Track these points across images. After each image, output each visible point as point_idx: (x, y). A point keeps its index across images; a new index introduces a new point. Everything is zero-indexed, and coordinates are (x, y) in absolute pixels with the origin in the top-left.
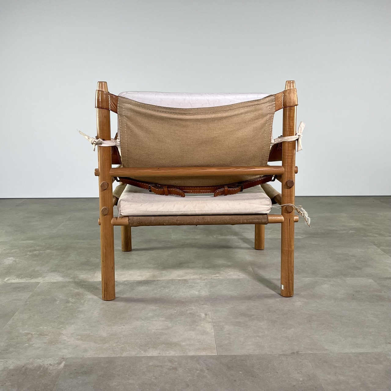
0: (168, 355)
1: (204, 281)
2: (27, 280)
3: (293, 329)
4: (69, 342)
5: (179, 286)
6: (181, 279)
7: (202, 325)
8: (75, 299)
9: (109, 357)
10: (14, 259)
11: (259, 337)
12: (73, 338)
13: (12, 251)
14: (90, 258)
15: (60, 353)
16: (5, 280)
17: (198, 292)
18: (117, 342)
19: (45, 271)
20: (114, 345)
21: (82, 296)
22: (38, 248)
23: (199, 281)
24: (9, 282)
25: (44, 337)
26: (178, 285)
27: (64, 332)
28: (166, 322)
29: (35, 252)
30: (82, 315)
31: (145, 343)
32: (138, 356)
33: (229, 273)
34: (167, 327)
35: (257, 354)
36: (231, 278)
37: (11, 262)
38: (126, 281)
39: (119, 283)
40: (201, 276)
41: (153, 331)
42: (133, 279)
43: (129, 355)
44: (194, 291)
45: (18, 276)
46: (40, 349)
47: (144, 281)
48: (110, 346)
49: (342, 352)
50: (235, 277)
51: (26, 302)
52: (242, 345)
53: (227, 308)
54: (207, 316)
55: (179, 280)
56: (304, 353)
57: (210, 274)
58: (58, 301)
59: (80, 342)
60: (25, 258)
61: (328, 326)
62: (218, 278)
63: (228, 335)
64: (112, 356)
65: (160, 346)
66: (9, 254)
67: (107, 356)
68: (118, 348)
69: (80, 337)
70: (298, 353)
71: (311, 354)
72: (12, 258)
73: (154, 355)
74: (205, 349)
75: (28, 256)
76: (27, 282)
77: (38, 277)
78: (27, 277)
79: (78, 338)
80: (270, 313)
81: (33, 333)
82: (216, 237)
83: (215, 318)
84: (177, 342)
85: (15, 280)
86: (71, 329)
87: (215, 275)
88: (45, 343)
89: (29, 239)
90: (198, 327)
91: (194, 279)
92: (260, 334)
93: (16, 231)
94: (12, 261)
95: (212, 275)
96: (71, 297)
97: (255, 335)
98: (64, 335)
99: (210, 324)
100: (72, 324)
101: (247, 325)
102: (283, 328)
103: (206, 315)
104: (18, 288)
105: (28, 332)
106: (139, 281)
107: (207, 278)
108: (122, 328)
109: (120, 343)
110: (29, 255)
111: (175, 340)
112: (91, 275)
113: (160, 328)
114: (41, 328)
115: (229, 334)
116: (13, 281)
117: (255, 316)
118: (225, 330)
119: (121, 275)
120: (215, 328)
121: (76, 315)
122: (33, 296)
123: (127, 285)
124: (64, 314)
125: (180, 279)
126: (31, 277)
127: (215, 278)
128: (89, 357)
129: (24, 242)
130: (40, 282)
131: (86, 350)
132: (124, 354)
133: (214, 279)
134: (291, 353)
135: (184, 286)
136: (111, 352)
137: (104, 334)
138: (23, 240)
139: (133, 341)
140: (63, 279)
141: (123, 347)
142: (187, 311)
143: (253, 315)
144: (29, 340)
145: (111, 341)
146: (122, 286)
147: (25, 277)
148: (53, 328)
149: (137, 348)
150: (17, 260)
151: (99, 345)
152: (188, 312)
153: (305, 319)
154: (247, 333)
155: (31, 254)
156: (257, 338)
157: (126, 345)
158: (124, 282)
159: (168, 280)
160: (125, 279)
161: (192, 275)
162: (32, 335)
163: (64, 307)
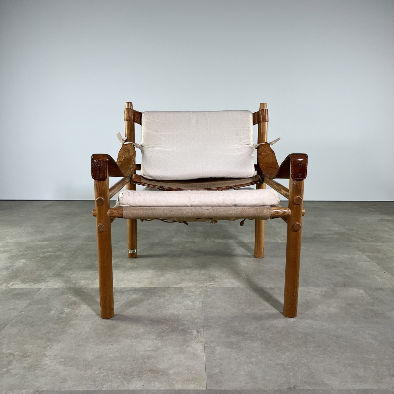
0: (152, 388)
1: (199, 290)
2: (30, 285)
3: (288, 354)
4: (50, 366)
5: (174, 295)
6: (177, 287)
7: (193, 345)
8: (70, 309)
9: (88, 390)
10: (25, 261)
11: (252, 363)
12: (56, 362)
13: (26, 252)
14: (95, 262)
15: (36, 383)
16: (9, 285)
17: (192, 302)
18: (101, 368)
19: (50, 275)
20: (97, 373)
21: (78, 306)
22: (50, 249)
23: (194, 289)
24: (13, 287)
25: (26, 359)
26: (173, 293)
27: (48, 353)
28: (156, 341)
29: (47, 254)
30: (72, 330)
31: (130, 369)
32: (120, 389)
33: (223, 280)
34: (156, 348)
35: (250, 389)
36: (225, 286)
37: (21, 264)
38: (124, 288)
39: (116, 290)
40: (196, 283)
41: (142, 353)
42: (130, 286)
43: (110, 388)
44: (188, 301)
45: (24, 281)
46: (17, 376)
47: (141, 288)
48: (92, 374)
49: (344, 389)
50: (229, 285)
51: (21, 312)
52: (233, 375)
53: (220, 323)
54: (199, 334)
55: (175, 288)
56: (302, 388)
57: (206, 281)
58: (53, 311)
59: (61, 367)
60: (35, 260)
61: (325, 350)
62: (213, 286)
63: (219, 361)
64: (91, 389)
65: (146, 375)
66: (22, 256)
67: (85, 389)
68: (100, 376)
69: (63, 360)
70: (295, 388)
71: (310, 390)
72: (23, 260)
73: (137, 389)
74: (193, 380)
75: (39, 258)
76: (30, 287)
77: (41, 282)
78: (31, 282)
79: (61, 362)
80: (263, 331)
81: (16, 354)
82: (213, 240)
83: (207, 336)
84: (164, 369)
85: (18, 285)
86: (56, 348)
87: (210, 282)
88: (24, 368)
89: (44, 240)
90: (189, 349)
91: (189, 287)
92: (254, 360)
93: (36, 232)
94: (23, 264)
95: (207, 282)
96: (67, 306)
97: (248, 360)
98: (47, 357)
99: (201, 344)
100: (60, 342)
101: (240, 347)
102: (277, 351)
103: (198, 332)
104: (19, 294)
105: (12, 352)
106: (136, 288)
107: (202, 286)
108: (110, 349)
109: (104, 370)
110: (41, 257)
111: (162, 366)
112: (92, 281)
113: (149, 349)
114: (26, 346)
115: (220, 359)
116: (16, 286)
117: (248, 335)
118: (216, 353)
119: (120, 281)
120: (206, 350)
121: (67, 329)
122: (30, 304)
123: (124, 293)
124: (54, 328)
125: (175, 286)
126: (35, 282)
127: (210, 286)
128: (67, 390)
129: (40, 243)
130: (42, 288)
131: (65, 380)
132: (106, 387)
133: (209, 288)
134: (288, 389)
135: (179, 295)
136: (91, 383)
137: (89, 356)
138: (39, 241)
139: (118, 366)
140: (65, 284)
141: (106, 375)
142: (179, 326)
143: (246, 333)
144: (10, 363)
145: (94, 367)
146: (119, 294)
147: (29, 282)
148: (39, 347)
149: (120, 377)
150: (28, 262)
151: (80, 373)
152: (180, 328)
153: (300, 339)
154: (239, 358)
155: (42, 255)
156: (251, 365)
157: (109, 372)
158: (122, 289)
159: (164, 288)
160: (123, 286)
161: (187, 282)
162: (14, 356)
163: (56, 319)
